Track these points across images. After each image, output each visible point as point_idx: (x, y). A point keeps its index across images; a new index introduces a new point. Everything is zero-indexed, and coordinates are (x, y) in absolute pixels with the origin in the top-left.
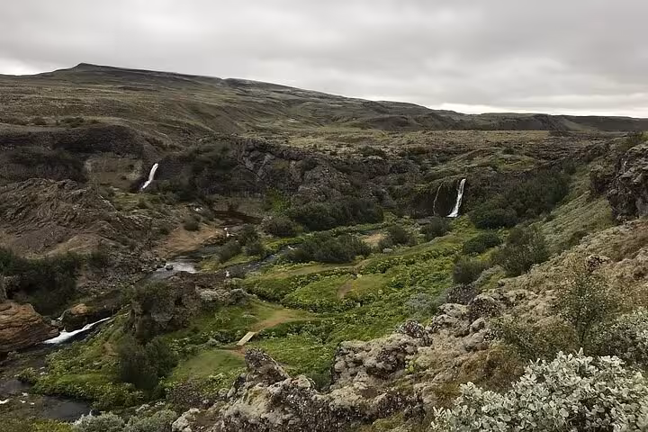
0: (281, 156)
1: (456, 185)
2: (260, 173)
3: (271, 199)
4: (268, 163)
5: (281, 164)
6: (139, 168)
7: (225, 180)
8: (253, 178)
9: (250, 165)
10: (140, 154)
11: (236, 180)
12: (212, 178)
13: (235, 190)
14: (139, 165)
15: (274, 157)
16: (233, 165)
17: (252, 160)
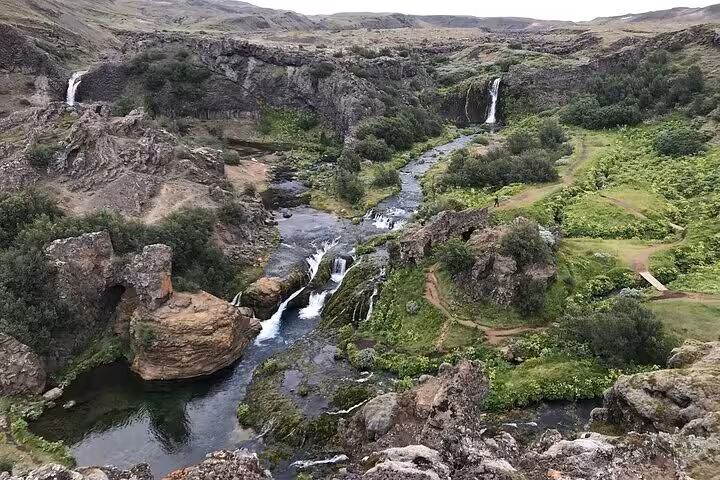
0: (272, 61)
1: (488, 86)
2: (247, 84)
3: (269, 118)
4: (255, 71)
5: (275, 72)
6: (45, 86)
7: (199, 97)
8: (238, 90)
9: (231, 74)
10: (41, 66)
11: (213, 96)
12: (179, 95)
13: (215, 109)
14: (42, 82)
15: (262, 63)
16: (206, 75)
17: (234, 67)
